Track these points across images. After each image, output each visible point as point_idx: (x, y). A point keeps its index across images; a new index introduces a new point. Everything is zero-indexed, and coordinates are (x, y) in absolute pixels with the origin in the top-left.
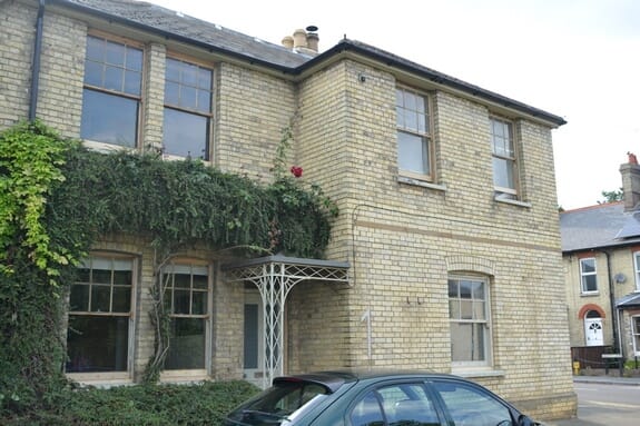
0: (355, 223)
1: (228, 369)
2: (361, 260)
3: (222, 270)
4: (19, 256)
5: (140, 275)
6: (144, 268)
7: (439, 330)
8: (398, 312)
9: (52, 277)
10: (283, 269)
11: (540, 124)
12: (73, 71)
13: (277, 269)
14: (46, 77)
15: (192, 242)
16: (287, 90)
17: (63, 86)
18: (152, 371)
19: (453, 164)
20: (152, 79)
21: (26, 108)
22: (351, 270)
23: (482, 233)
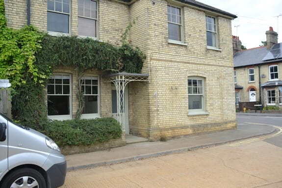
0: (151, 59)
1: (106, 113)
2: (153, 73)
3: (103, 78)
4: (27, 75)
5: (72, 81)
6: (74, 78)
7: (184, 98)
8: (168, 92)
9: (42, 83)
10: (123, 77)
11: (227, 18)
12: (43, 5)
13: (121, 77)
14: (33, 8)
15: (91, 68)
16: (126, 8)
17: (39, 11)
18: (78, 115)
19: (190, 35)
20: (73, 7)
21: (27, 20)
22: (150, 77)
23: (202, 61)
